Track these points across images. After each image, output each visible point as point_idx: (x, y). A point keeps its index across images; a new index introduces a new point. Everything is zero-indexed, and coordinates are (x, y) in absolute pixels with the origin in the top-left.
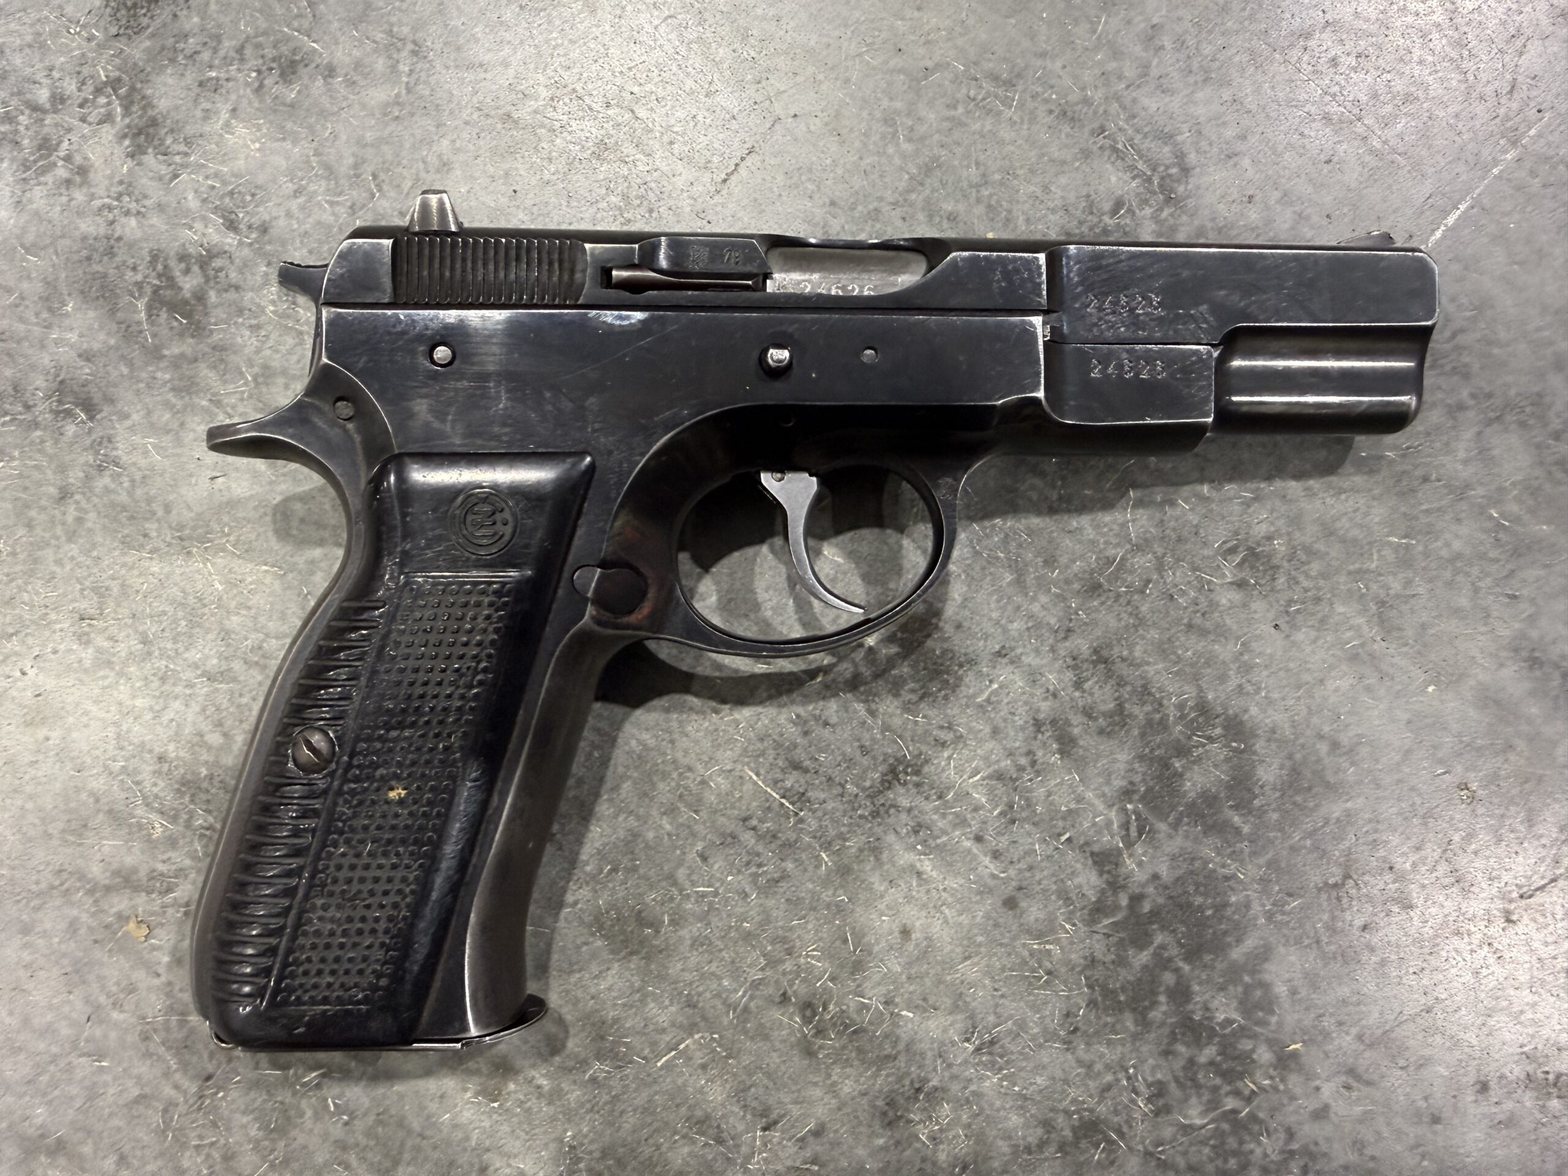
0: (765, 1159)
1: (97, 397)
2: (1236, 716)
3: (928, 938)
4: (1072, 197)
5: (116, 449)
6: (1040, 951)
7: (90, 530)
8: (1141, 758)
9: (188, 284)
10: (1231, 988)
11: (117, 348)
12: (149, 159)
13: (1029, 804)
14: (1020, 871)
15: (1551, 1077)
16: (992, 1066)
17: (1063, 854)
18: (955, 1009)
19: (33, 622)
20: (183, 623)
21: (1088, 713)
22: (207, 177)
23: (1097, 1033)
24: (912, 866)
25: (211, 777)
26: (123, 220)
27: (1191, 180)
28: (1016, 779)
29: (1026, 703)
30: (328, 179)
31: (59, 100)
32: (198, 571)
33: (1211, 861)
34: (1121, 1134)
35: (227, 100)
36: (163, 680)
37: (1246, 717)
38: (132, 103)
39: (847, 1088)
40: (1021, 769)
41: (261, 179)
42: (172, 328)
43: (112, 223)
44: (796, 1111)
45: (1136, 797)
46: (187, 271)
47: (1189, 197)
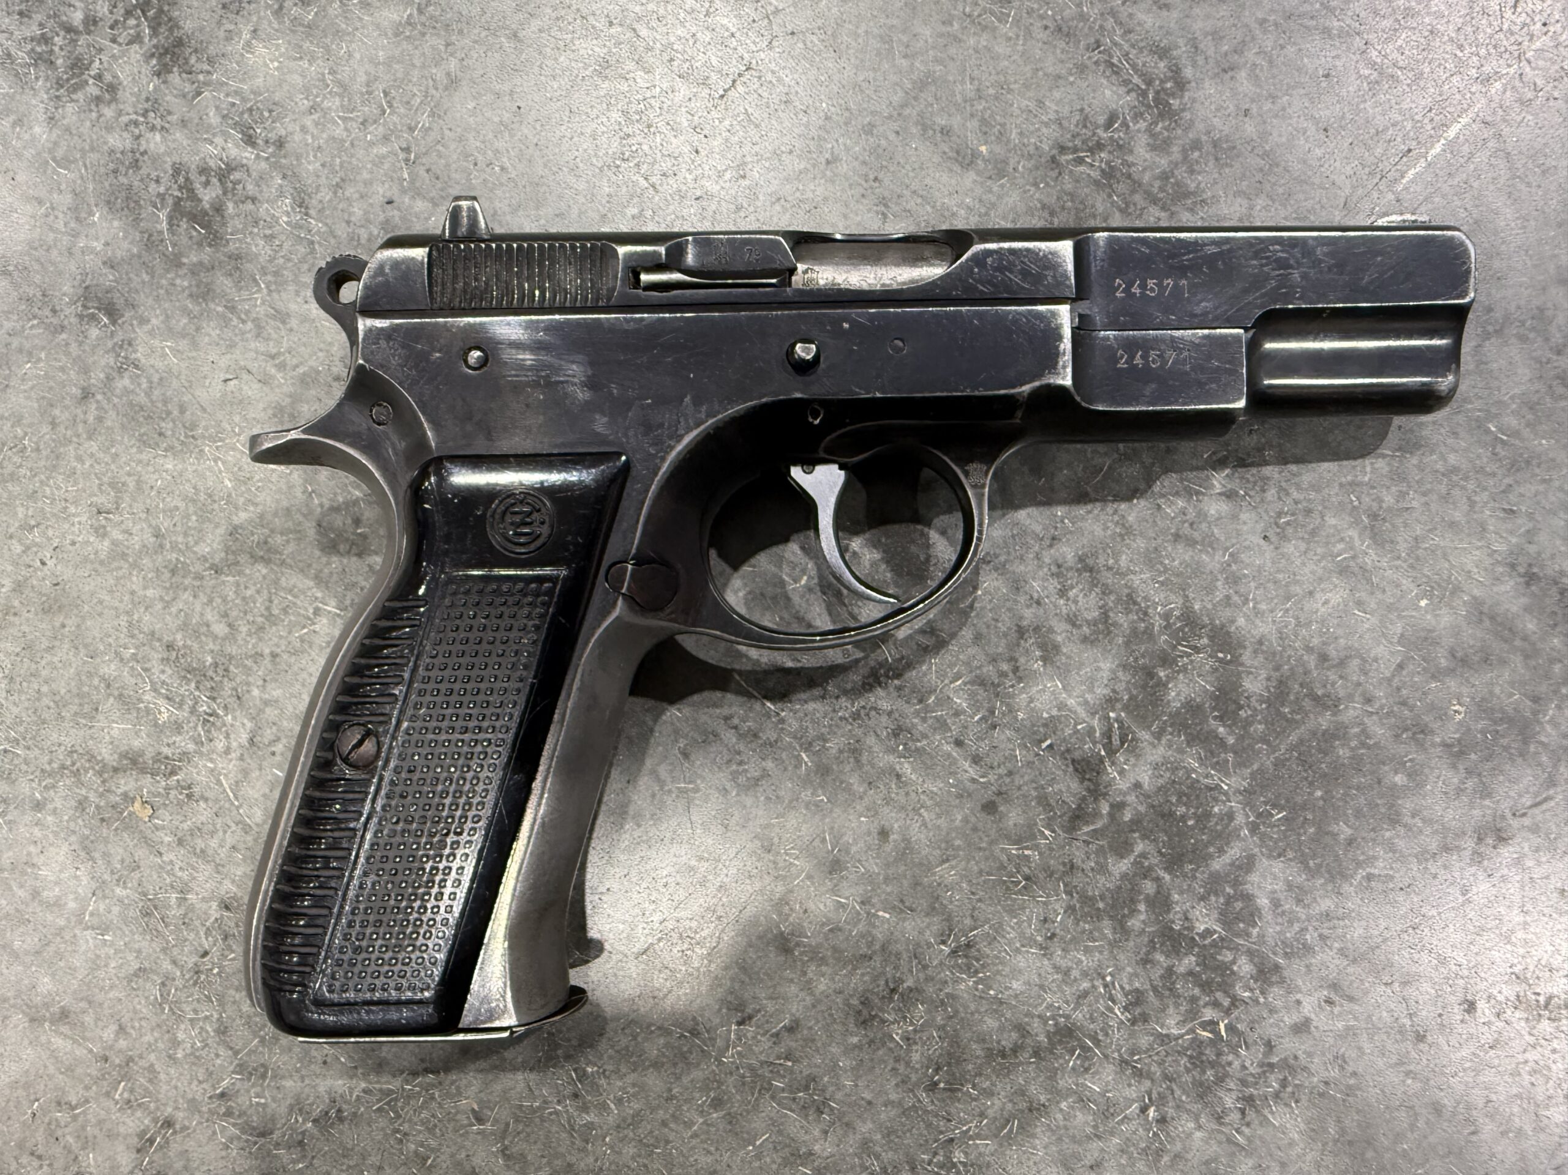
0: (739, 1053)
1: (120, 302)
2: (1223, 626)
3: (907, 840)
4: (1066, 111)
5: (135, 351)
6: (1018, 856)
7: (108, 428)
8: (1125, 667)
9: (208, 196)
10: (1213, 898)
11: (140, 257)
12: (175, 78)
13: (1011, 710)
14: (1000, 777)
15: (1542, 999)
16: (968, 969)
17: (1043, 760)
18: (931, 911)
19: (54, 515)
20: (194, 518)
21: (1072, 620)
22: (227, 95)
23: (1073, 939)
24: (892, 769)
25: (216, 665)
26: (149, 135)
27: (1187, 94)
28: (999, 685)
29: (1009, 610)
30: (341, 96)
31: (91, 22)
32: (210, 469)
33: (1194, 771)
34: (1097, 1042)
35: (249, 21)
36: (173, 572)
37: (1233, 629)
38: (159, 24)
39: (822, 985)
40: (1003, 674)
41: (277, 97)
42: (191, 238)
43: (138, 137)
44: (770, 1007)
45: (1118, 706)
46: (207, 183)
47: (1183, 110)
